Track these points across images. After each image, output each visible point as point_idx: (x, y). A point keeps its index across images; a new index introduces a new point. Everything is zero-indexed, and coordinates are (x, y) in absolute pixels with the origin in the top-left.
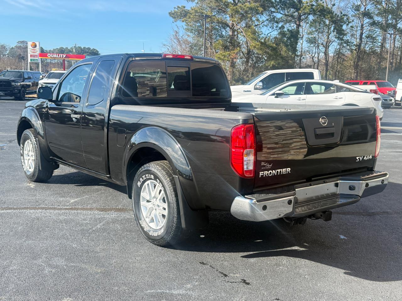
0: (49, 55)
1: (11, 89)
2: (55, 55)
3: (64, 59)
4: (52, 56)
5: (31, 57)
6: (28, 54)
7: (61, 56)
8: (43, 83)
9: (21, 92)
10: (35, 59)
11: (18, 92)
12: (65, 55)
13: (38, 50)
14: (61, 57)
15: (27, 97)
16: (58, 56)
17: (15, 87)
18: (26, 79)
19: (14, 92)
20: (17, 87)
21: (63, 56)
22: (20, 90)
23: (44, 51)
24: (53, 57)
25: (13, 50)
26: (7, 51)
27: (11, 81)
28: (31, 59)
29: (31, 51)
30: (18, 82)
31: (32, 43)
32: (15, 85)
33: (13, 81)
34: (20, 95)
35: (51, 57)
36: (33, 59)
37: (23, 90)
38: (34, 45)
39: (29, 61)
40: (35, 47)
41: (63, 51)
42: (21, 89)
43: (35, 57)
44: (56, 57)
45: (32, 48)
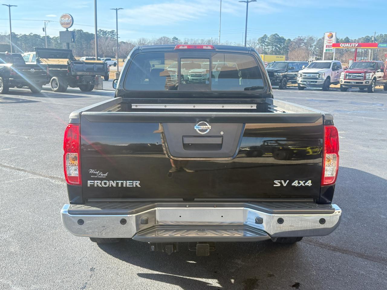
0: (342, 45)
1: (274, 79)
2: (348, 44)
3: (356, 48)
4: (345, 45)
5: (326, 47)
6: (324, 44)
7: (353, 45)
8: (302, 73)
9: (283, 81)
10: (330, 49)
11: (279, 81)
12: (357, 44)
13: (334, 40)
14: (353, 47)
15: (287, 86)
16: (351, 45)
17: (277, 77)
18: (290, 69)
19: (275, 82)
20: (279, 77)
21: (355, 45)
22: (281, 80)
23: (350, 41)
24: (346, 47)
25: (320, 41)
26: (314, 42)
27: (274, 72)
28: (326, 50)
29: (328, 41)
30: (280, 72)
31: (329, 34)
32: (278, 75)
33: (276, 71)
34: (281, 85)
35: (343, 47)
36: (328, 49)
37: (285, 80)
38: (331, 36)
39: (324, 51)
40: (331, 38)
41: (368, 39)
42: (283, 79)
43: (330, 47)
44: (348, 46)
45: (328, 38)
